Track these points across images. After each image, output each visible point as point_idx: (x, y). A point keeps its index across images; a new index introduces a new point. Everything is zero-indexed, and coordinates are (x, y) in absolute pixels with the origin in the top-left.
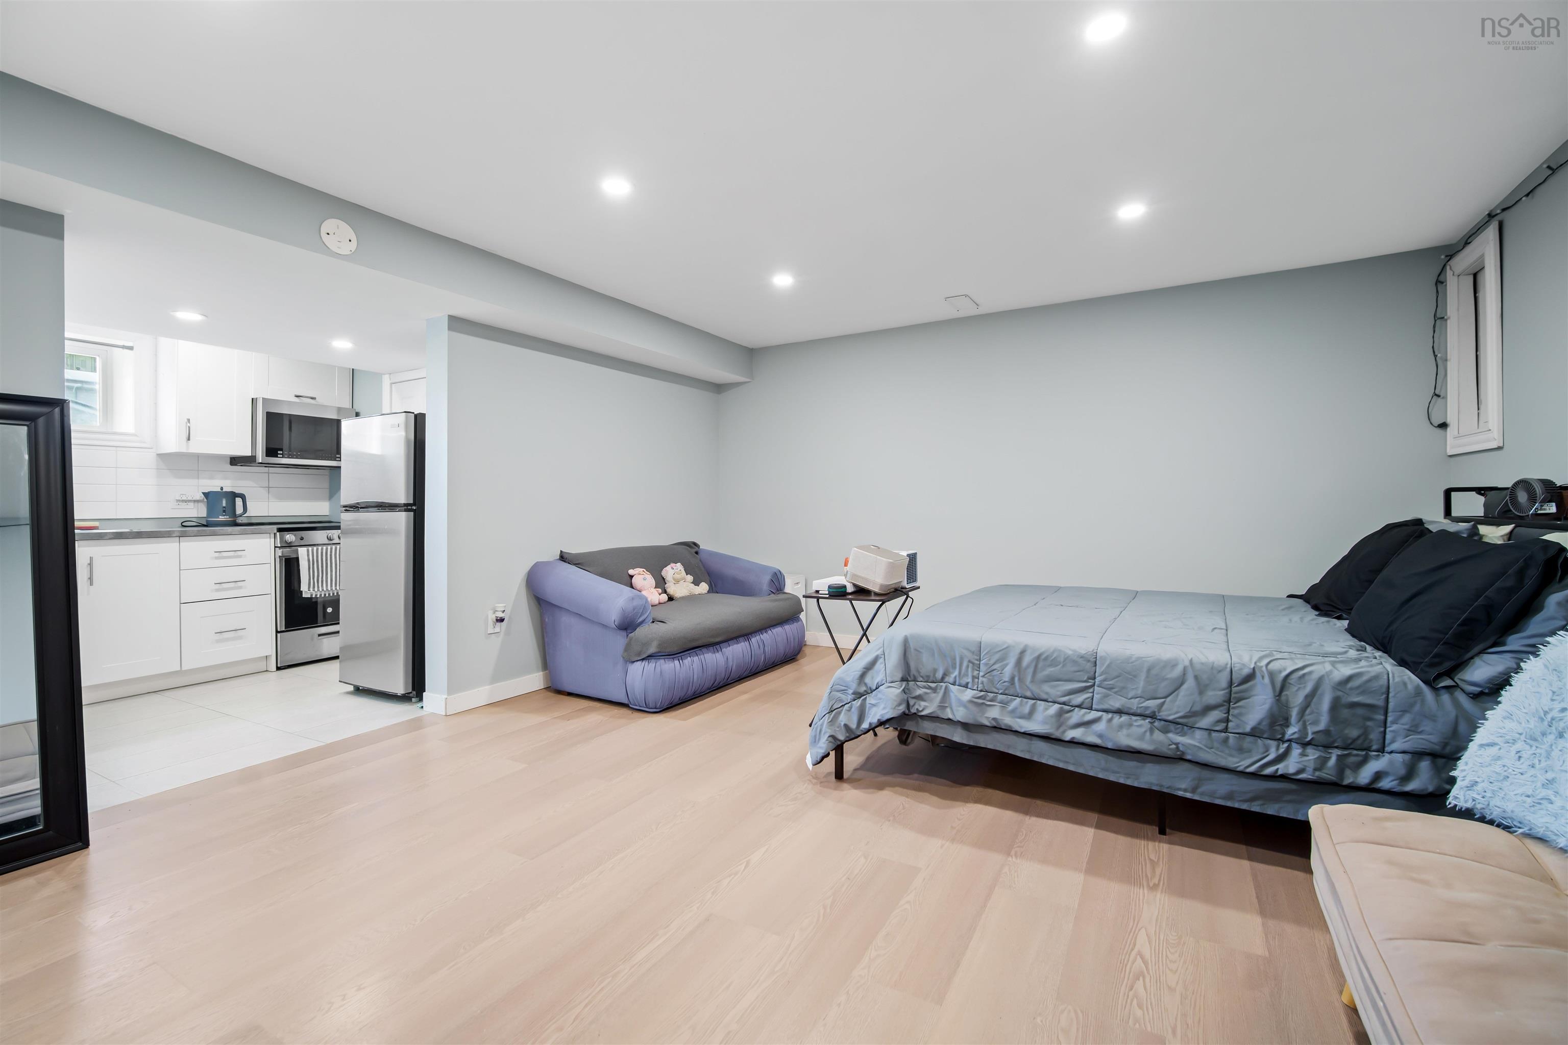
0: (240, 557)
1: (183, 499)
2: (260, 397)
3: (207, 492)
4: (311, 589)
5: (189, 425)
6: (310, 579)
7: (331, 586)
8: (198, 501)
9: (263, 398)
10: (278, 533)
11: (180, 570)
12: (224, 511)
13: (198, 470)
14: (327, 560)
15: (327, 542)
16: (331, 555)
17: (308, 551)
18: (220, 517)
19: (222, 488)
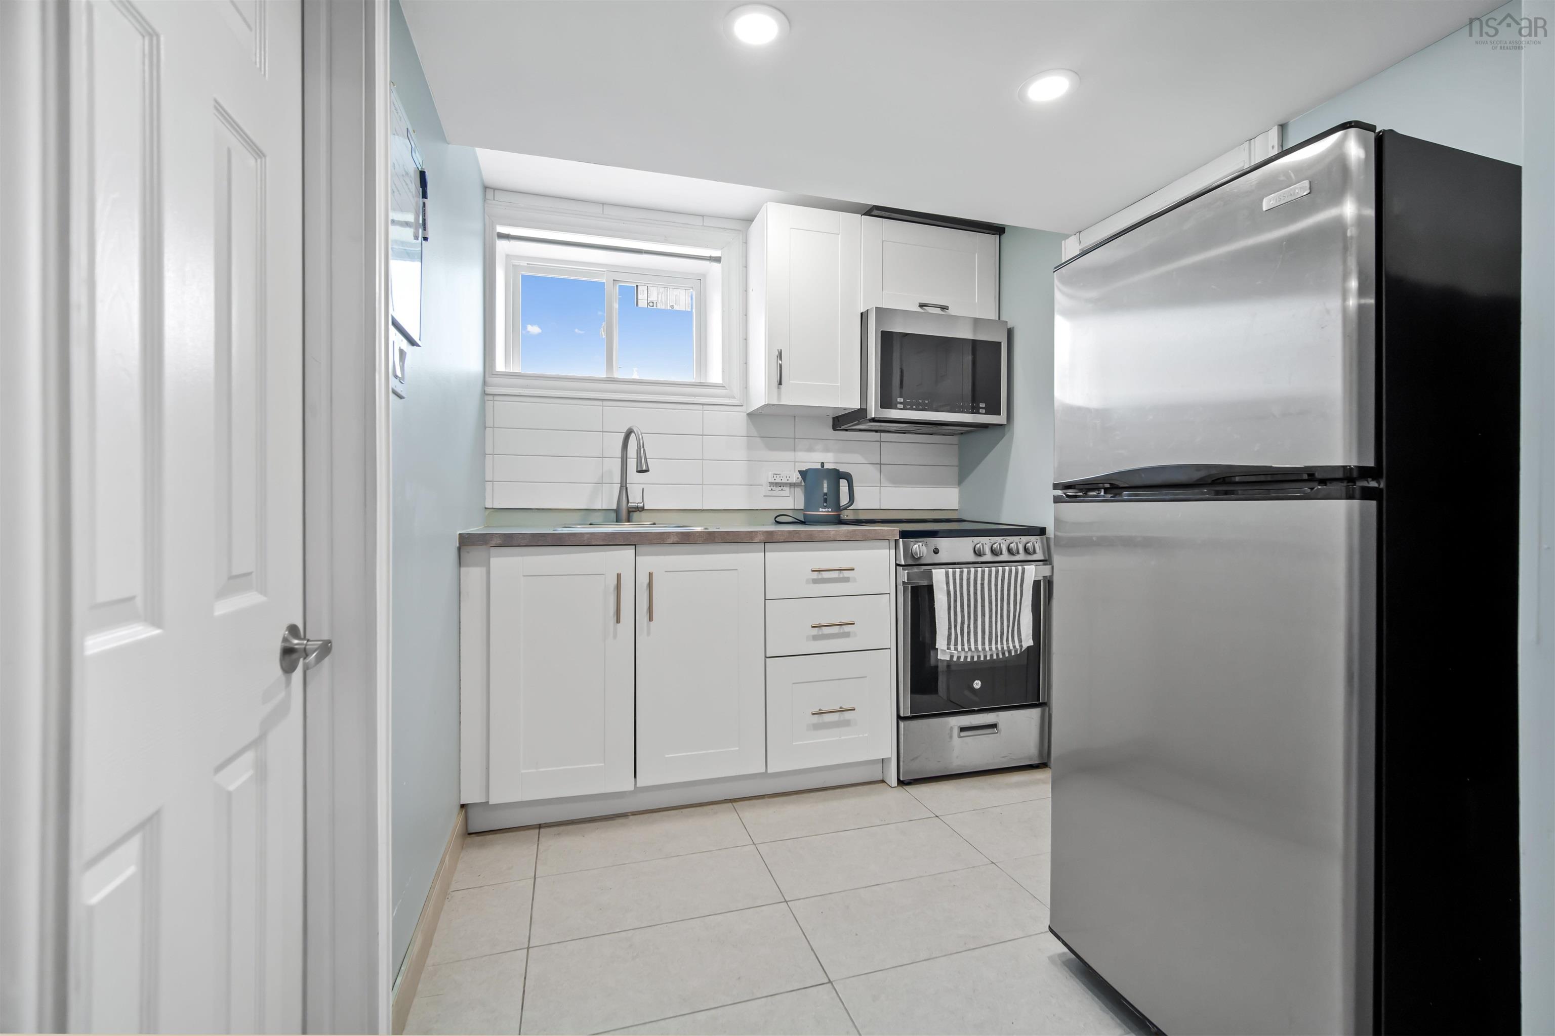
0: (847, 580)
1: (776, 481)
2: (872, 308)
3: (805, 470)
4: (952, 647)
5: (780, 362)
6: (950, 628)
7: (983, 644)
8: (792, 485)
9: (876, 308)
10: (901, 540)
11: (765, 599)
12: (825, 500)
13: (795, 438)
14: (975, 593)
15: (972, 558)
16: (982, 584)
17: (947, 574)
18: (821, 510)
19: (823, 464)
